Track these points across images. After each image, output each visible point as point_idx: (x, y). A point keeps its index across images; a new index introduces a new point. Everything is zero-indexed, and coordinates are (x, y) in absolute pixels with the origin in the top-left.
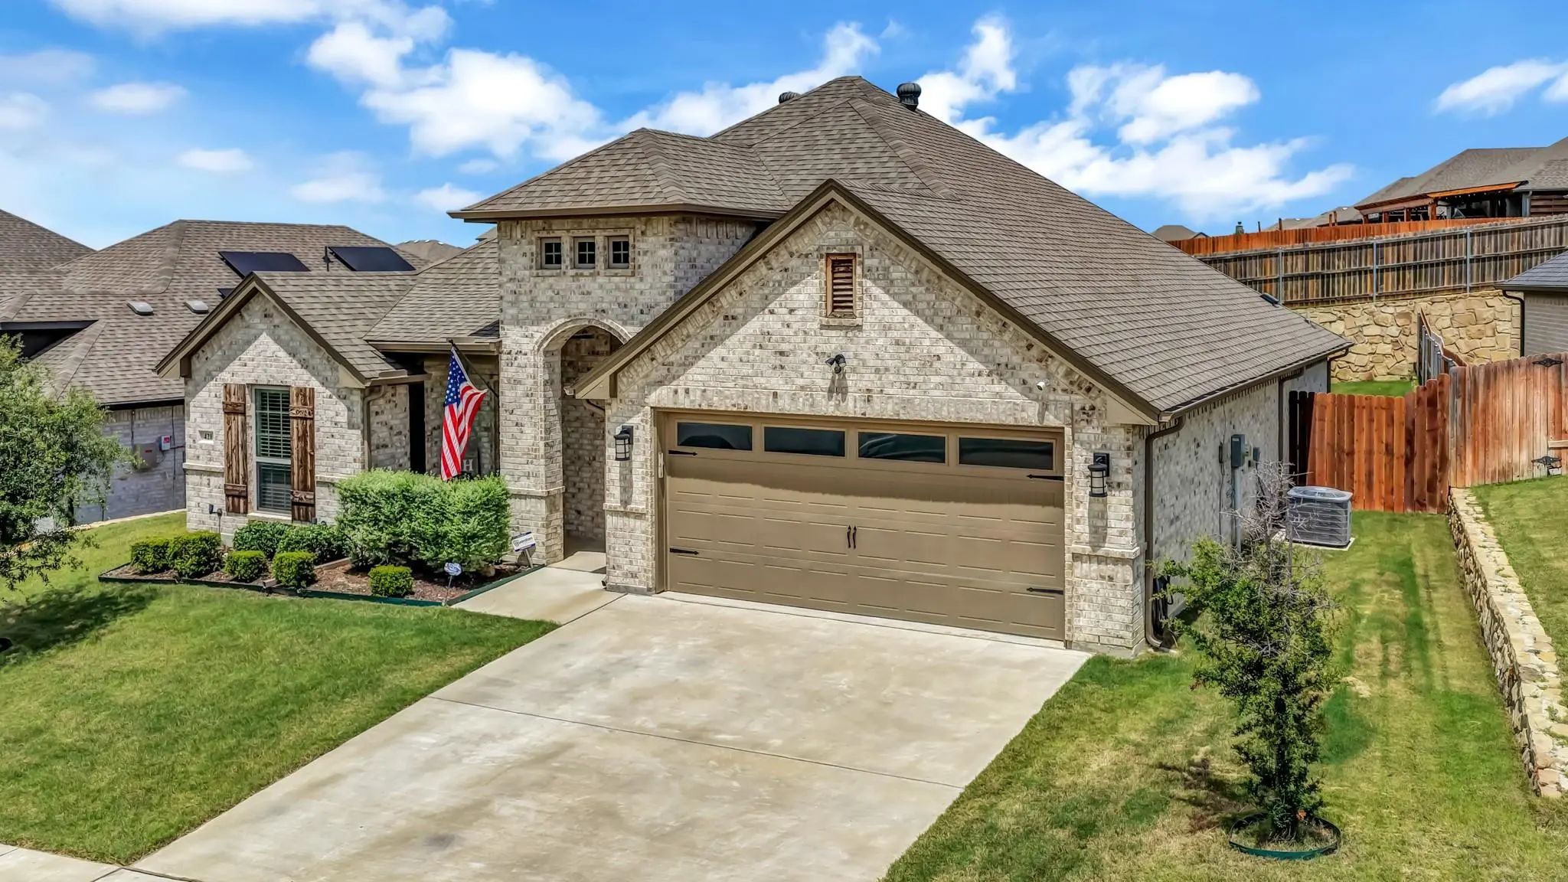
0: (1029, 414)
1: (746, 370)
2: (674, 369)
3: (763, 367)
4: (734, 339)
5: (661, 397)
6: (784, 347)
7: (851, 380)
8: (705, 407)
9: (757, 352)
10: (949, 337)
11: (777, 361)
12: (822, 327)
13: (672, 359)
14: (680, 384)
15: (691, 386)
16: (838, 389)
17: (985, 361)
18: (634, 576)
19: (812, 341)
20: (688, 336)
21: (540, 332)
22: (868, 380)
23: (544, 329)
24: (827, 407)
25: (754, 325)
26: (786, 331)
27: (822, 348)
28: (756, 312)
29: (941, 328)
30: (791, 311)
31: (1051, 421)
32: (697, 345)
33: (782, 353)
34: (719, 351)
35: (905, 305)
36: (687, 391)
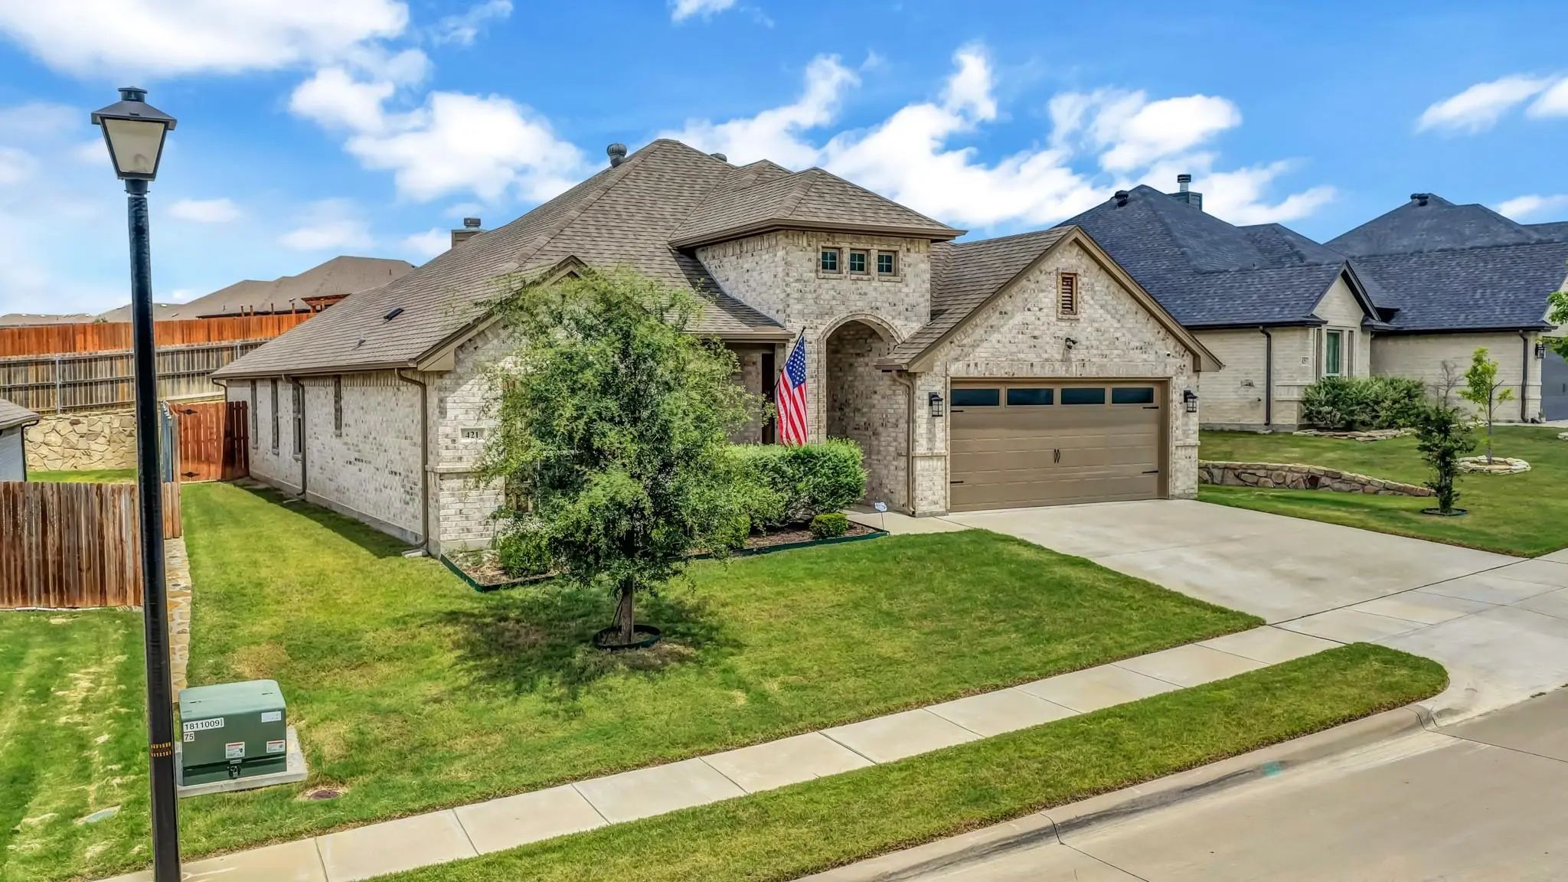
1: (1014, 349)
3: (1024, 346)
4: (1006, 328)
5: (958, 369)
6: (1036, 333)
7: (1073, 354)
8: (987, 375)
9: (1020, 337)
11: (1032, 342)
12: (1058, 320)
14: (971, 359)
16: (1066, 359)
18: (935, 503)
19: (1052, 329)
21: (824, 324)
22: (1082, 353)
24: (1061, 372)
25: (1018, 319)
26: (1037, 322)
27: (1058, 334)
28: (1019, 309)
30: (1040, 309)
32: (982, 332)
33: (1035, 337)
34: (997, 335)
35: (1102, 307)
36: (976, 365)
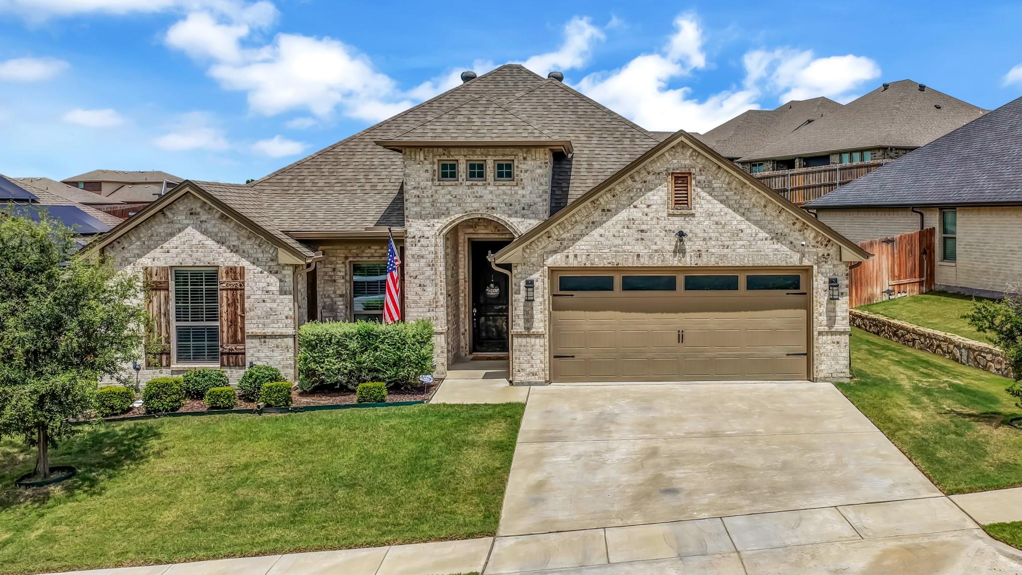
0: (795, 260)
1: (618, 241)
2: (565, 243)
3: (629, 240)
4: (609, 223)
5: (556, 260)
6: (644, 227)
7: (688, 245)
8: (588, 265)
9: (625, 231)
10: (748, 219)
11: (639, 235)
12: (669, 215)
13: (564, 236)
14: (571, 251)
15: (577, 252)
16: (679, 250)
17: (770, 232)
18: (534, 374)
19: (662, 223)
20: (576, 222)
21: (440, 224)
22: (699, 245)
23: (445, 221)
24: (675, 262)
25: (623, 215)
26: (645, 218)
27: (669, 227)
28: (624, 207)
29: (743, 214)
30: (648, 206)
31: (806, 262)
32: (583, 227)
33: (642, 231)
34: (599, 230)
35: (721, 202)
36: (576, 256)
